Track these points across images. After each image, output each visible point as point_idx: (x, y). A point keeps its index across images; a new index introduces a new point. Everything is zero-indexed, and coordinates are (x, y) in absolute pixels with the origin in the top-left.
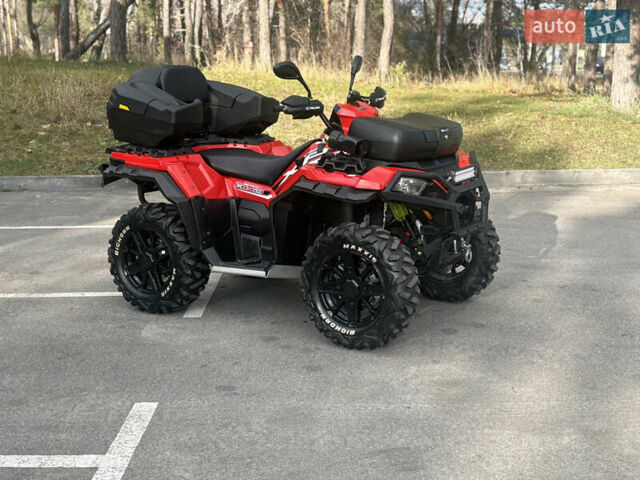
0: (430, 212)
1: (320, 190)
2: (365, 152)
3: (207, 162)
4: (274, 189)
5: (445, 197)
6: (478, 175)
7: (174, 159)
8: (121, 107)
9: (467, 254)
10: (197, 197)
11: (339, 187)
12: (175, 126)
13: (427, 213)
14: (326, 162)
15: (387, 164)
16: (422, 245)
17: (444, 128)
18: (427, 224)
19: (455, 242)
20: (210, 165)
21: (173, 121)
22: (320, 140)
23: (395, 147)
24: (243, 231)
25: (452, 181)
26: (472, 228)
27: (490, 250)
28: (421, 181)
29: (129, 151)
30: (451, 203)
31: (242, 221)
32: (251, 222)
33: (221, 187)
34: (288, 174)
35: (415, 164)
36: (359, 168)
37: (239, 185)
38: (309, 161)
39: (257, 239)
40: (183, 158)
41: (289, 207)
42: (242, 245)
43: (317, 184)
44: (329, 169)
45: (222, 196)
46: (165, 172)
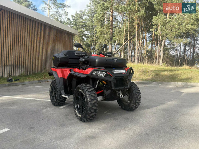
0: (104, 81)
1: (75, 74)
7: (61, 69)
8: (53, 58)
9: (121, 96)
10: (61, 78)
11: (79, 73)
12: (60, 61)
14: (79, 67)
17: (115, 58)
19: (117, 92)
21: (59, 60)
23: (97, 63)
25: (113, 73)
27: (136, 96)
36: (85, 68)
40: (63, 69)
46: (56, 71)
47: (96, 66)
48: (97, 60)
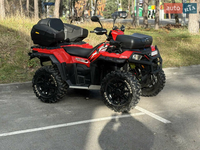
0: (143, 65)
1: (107, 59)
2: (122, 46)
3: (66, 51)
4: (89, 60)
5: (148, 61)
6: (159, 53)
7: (55, 50)
8: (36, 33)
9: (156, 80)
10: (64, 63)
11: (113, 58)
13: (143, 66)
14: (109, 50)
15: (129, 50)
16: (141, 77)
17: (147, 38)
18: (143, 70)
19: (152, 76)
20: (67, 52)
21: (55, 37)
22: (105, 43)
23: (132, 45)
24: (78, 74)
25: (150, 55)
26: (157, 71)
28: (140, 55)
29: (39, 48)
30: (150, 63)
31: (78, 71)
32: (81, 71)
33: (70, 59)
34: (94, 54)
35: (138, 50)
36: (120, 51)
37: (77, 58)
38: (101, 49)
39: (84, 77)
40: (58, 50)
41: (96, 65)
42: (78, 79)
43: (106, 57)
44: (110, 52)
45: (71, 62)
46: (53, 54)
47: (131, 48)
48: (132, 42)
